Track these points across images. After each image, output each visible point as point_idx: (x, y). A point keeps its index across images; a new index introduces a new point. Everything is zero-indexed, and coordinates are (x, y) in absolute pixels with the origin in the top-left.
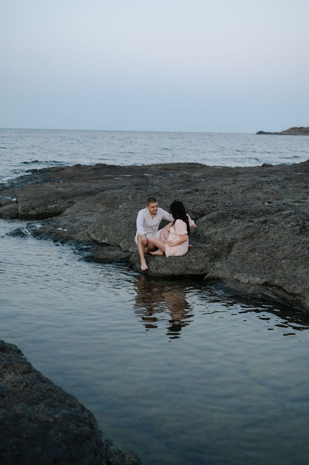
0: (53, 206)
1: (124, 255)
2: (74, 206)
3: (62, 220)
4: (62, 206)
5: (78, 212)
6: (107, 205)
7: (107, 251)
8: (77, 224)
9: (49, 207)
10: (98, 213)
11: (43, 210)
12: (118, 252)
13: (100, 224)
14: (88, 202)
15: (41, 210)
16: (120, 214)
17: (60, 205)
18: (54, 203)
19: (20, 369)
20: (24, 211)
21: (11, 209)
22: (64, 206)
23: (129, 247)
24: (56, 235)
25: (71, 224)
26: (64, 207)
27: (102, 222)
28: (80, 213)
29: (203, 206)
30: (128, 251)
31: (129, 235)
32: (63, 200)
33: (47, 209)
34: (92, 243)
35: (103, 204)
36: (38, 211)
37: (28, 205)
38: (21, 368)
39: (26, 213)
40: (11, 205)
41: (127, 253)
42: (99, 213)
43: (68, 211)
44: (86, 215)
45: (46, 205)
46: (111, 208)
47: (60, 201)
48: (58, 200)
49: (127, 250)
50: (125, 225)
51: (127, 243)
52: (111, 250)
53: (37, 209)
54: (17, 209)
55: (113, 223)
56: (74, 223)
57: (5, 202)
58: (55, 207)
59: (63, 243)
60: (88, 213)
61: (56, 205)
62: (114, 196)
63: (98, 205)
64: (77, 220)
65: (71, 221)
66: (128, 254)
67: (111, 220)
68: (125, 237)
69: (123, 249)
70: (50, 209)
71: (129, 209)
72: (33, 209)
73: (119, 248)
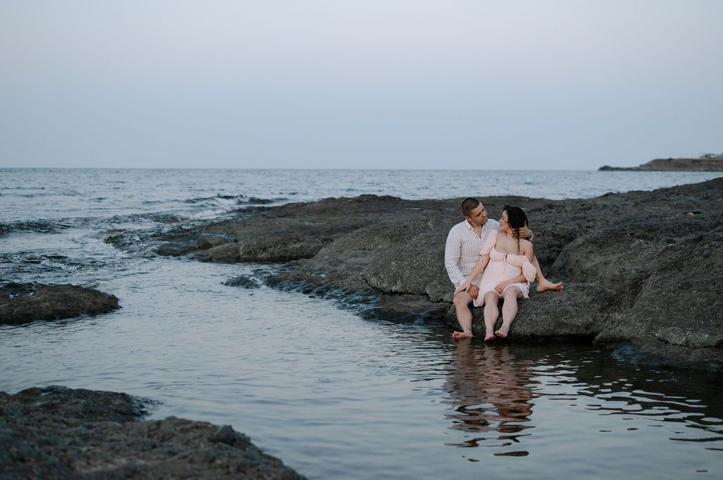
0: (298, 245)
1: (435, 307)
2: (334, 243)
3: (315, 263)
4: (312, 246)
5: (342, 252)
6: (391, 238)
7: (403, 301)
8: (343, 267)
9: (291, 247)
10: (376, 252)
11: (280, 252)
12: (422, 303)
13: (386, 260)
14: (357, 235)
15: (277, 251)
16: (420, 243)
17: (309, 243)
18: (298, 241)
19: (273, 475)
20: (249, 253)
21: (227, 250)
22: (315, 245)
23: (444, 293)
24: (308, 282)
25: (331, 267)
26: (315, 247)
27: (389, 256)
28: (345, 253)
29: (572, 226)
30: (441, 300)
31: (441, 273)
32: (314, 236)
33: (287, 251)
34: (374, 292)
35: (385, 237)
36: (272, 253)
37: (255, 243)
38: (275, 472)
39: (252, 256)
40: (226, 245)
41: (441, 303)
42: (378, 251)
43: (323, 250)
44: (356, 256)
45: (285, 244)
46: (399, 242)
47: (307, 238)
48: (306, 236)
49: (440, 298)
50: (433, 258)
51: (439, 287)
52: (411, 300)
53: (271, 250)
54: (237, 251)
55: (411, 256)
56: (336, 265)
57: (217, 241)
58: (302, 247)
59: (321, 294)
60: (360, 252)
61: (302, 244)
62: (401, 226)
63: (376, 238)
64: (342, 262)
65: (330, 263)
66: (442, 305)
67: (406, 251)
68: (434, 277)
69: (432, 297)
70: (292, 250)
71: (435, 237)
72: (264, 250)
73: (425, 297)
